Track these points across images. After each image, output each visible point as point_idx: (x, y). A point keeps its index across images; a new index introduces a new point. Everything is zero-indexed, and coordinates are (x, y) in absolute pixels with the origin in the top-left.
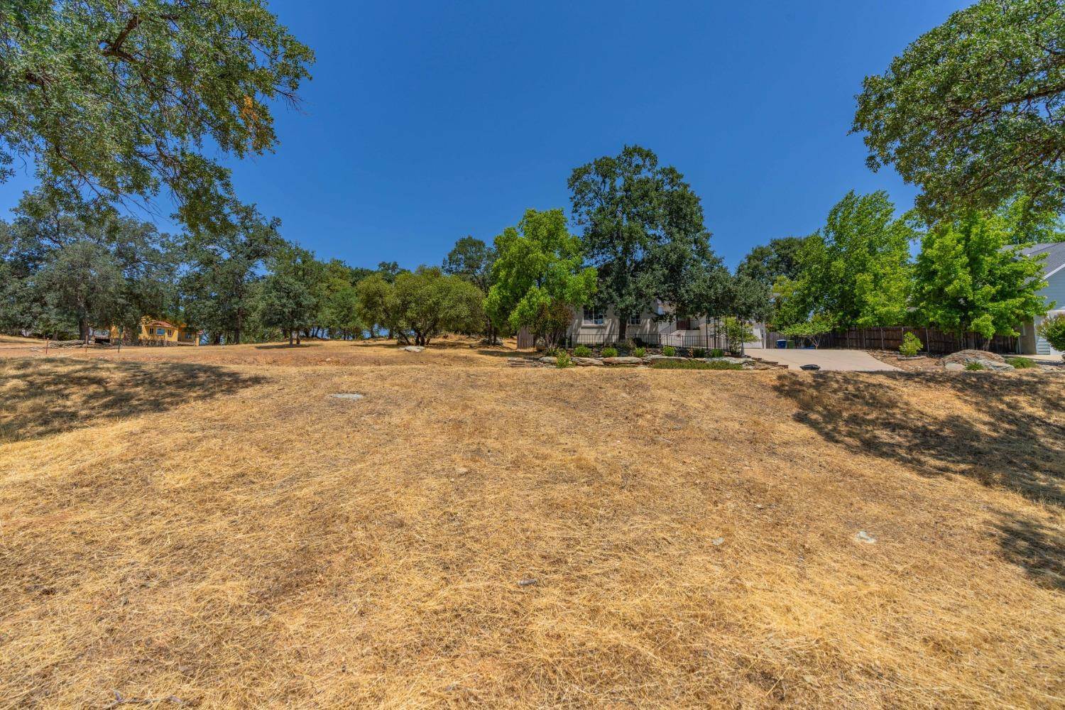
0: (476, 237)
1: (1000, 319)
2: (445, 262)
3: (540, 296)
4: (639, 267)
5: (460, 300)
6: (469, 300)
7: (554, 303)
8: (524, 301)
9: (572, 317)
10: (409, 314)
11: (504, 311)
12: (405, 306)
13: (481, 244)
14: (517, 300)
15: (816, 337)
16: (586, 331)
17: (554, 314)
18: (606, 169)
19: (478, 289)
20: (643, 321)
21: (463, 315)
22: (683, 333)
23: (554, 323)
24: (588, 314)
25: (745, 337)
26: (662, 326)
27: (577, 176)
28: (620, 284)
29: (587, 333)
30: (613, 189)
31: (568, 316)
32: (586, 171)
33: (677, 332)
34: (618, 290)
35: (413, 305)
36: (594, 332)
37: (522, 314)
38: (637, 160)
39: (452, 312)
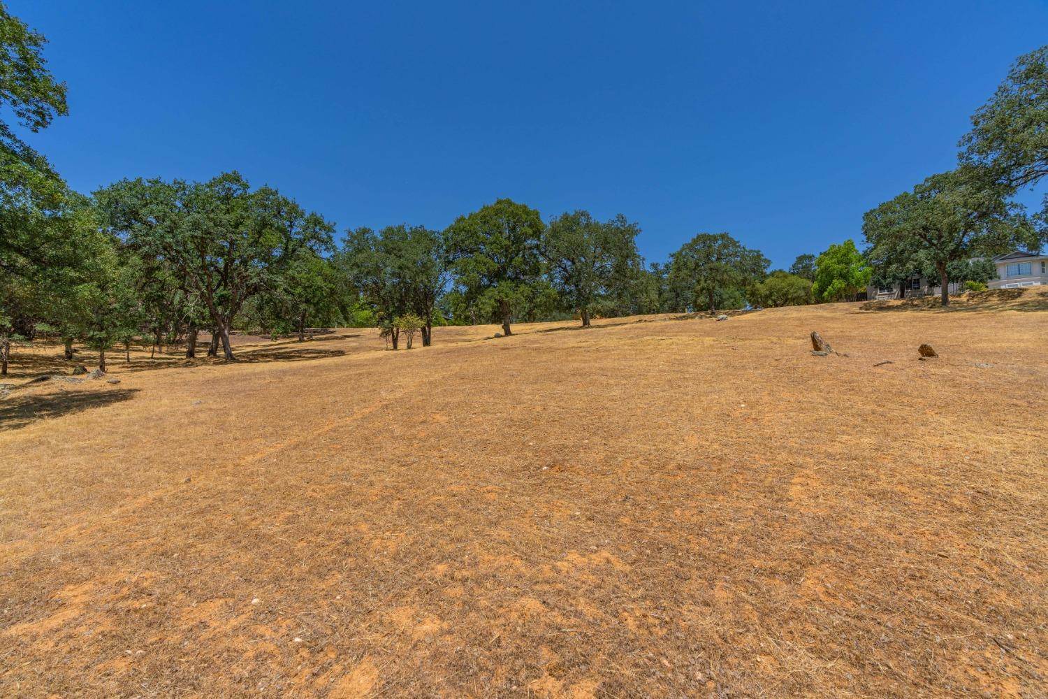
3: (839, 284)
5: (799, 288)
6: (804, 288)
8: (830, 287)
10: (773, 298)
12: (771, 294)
14: (827, 287)
37: (830, 292)
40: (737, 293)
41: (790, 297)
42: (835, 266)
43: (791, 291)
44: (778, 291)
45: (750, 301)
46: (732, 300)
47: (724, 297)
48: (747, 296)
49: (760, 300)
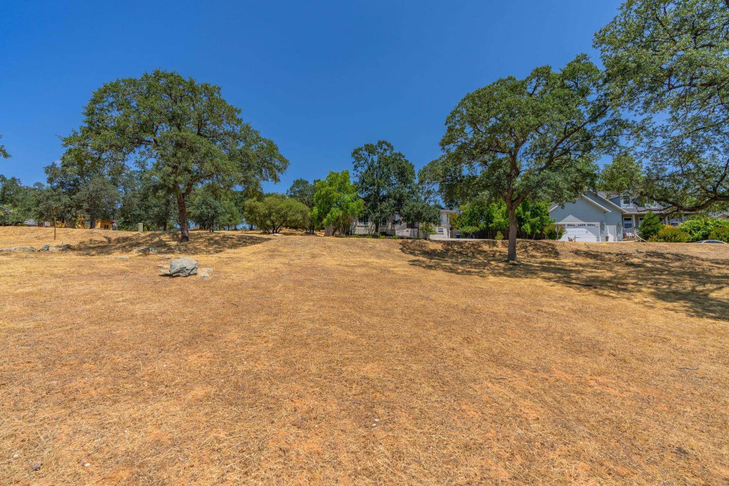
0: (305, 179)
1: (533, 226)
2: (288, 191)
3: (336, 212)
4: (384, 198)
5: (297, 212)
6: (302, 212)
7: (344, 215)
8: (329, 215)
9: (352, 222)
10: (272, 218)
11: (320, 219)
12: (270, 214)
13: (307, 182)
14: (326, 214)
15: (473, 233)
16: (360, 228)
17: (344, 220)
18: (370, 149)
19: (306, 206)
20: (387, 224)
21: (299, 219)
22: (410, 230)
23: (344, 224)
24: (361, 220)
25: (431, 232)
26: (397, 226)
27: (356, 152)
28: (374, 207)
29: (360, 229)
30: (373, 161)
31: (350, 221)
32: (361, 149)
33: (407, 229)
34: (373, 210)
35: (274, 214)
36: (363, 228)
37: (328, 220)
38: (385, 146)
39: (294, 218)
40: (235, 209)
41: (288, 219)
42: (335, 194)
43: (290, 213)
44: (278, 212)
45: (248, 219)
46: (228, 216)
47: (219, 211)
48: (245, 213)
49: (258, 219)
